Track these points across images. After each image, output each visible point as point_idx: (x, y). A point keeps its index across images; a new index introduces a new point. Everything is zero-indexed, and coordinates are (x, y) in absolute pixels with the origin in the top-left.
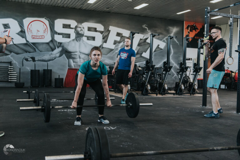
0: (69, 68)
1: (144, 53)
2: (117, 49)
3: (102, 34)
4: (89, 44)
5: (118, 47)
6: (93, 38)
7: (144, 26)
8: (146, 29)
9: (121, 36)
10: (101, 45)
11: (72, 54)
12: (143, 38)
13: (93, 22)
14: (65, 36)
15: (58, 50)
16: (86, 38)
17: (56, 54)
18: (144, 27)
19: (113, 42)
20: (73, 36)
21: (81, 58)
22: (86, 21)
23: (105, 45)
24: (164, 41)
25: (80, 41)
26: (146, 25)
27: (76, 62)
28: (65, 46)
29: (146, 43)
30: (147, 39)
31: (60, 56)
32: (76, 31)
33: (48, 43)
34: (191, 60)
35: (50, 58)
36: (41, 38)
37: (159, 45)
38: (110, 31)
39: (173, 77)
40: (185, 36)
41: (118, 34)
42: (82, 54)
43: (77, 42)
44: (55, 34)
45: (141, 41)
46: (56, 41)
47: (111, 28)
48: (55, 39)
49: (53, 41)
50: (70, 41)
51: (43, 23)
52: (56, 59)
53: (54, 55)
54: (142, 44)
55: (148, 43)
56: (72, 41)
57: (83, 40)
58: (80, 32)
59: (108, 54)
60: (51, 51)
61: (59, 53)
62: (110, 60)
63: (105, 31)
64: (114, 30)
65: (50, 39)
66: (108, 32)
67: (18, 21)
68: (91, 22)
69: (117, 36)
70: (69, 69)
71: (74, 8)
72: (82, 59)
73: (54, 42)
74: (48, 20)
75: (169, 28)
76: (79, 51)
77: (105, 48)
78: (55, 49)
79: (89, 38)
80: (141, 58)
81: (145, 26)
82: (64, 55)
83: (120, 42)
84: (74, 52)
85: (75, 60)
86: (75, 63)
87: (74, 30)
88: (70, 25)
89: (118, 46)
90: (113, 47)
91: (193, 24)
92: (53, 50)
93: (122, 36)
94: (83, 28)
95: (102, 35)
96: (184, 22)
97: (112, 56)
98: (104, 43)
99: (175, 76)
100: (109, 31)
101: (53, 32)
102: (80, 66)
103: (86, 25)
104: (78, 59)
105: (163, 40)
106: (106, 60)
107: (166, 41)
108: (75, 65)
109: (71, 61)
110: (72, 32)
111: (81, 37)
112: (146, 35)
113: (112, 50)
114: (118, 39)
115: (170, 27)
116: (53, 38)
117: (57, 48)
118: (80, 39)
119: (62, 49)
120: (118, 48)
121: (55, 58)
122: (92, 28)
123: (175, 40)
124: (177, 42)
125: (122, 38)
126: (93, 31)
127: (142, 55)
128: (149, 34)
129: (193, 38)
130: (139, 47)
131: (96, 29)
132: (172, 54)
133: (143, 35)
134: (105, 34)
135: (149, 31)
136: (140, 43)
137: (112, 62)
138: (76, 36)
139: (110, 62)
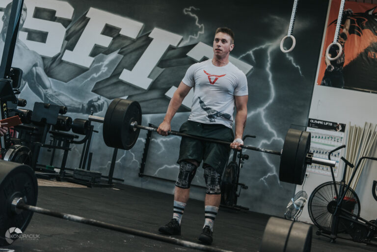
1: (173, 88)
2: (97, 69)
3: (66, 27)
4: (31, 49)
6: (42, 37)
8: (194, 20)
9: (115, 35)
10: (59, 54)
12: (179, 43)
16: (27, 33)
18: (186, 13)
19: (90, 49)
23: (68, 57)
24: (247, 59)
26: (195, 7)
29: (186, 59)
30: (190, 47)
32: (5, 18)
34: (343, 130)
38: (89, 19)
39: (262, 179)
41: (109, 30)
45: (171, 52)
47: (93, 13)
54: (174, 60)
55: (193, 61)
57: (18, 39)
59: (72, 80)
62: (71, 97)
63: (75, 19)
64: (98, 18)
66: (83, 23)
69: (104, 33)
77: (68, 63)
79: (34, 35)
80: (160, 102)
81: (190, 10)
83: (108, 51)
89: (101, 60)
90: (86, 61)
91: (364, 11)
93: (119, 35)
94: (25, 10)
95: (65, 30)
97: (79, 85)
98: (67, 51)
99: (269, 174)
100: (85, 21)
103: (32, 3)
105: (244, 55)
106: (63, 95)
107: (253, 58)
112: (190, 36)
113: (82, 70)
114: (106, 41)
115: (277, 17)
120: (102, 65)
122: (45, 10)
123: (288, 58)
124: (294, 64)
125: (117, 41)
126: (47, 18)
127: (166, 94)
128: (200, 34)
129: (361, 54)
130: (162, 68)
131: (54, 12)
132: (271, 101)
133: (179, 37)
134: (74, 28)
135: (200, 26)
136: (165, 58)
137: (76, 102)
138: (3, 27)
139: (72, 100)
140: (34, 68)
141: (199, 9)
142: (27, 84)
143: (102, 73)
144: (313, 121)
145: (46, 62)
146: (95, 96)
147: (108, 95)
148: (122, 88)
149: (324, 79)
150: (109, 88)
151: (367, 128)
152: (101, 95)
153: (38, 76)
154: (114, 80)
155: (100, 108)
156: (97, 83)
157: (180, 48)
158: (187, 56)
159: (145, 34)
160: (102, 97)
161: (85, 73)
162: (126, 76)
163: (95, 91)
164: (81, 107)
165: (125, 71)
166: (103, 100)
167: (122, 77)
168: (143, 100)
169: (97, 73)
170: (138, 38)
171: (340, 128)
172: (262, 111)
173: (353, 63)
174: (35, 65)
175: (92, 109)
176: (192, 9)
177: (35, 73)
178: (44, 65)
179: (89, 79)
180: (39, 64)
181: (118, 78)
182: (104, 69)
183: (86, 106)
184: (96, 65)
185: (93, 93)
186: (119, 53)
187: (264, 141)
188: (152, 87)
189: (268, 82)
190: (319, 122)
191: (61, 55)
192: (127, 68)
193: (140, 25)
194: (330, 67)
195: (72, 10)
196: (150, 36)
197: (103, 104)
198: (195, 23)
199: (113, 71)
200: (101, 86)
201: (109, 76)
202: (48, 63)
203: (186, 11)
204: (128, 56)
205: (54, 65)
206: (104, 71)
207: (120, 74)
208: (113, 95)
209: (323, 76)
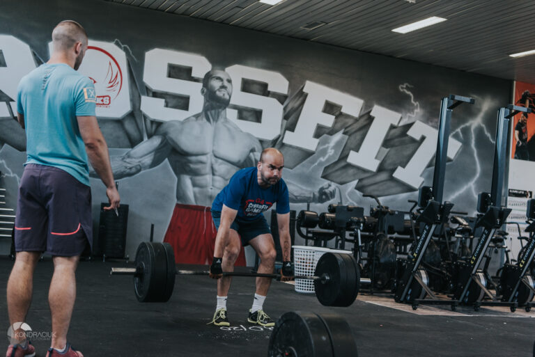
0: (179, 203)
1: (399, 168)
2: (324, 152)
3: (282, 104)
4: (244, 130)
5: (325, 147)
6: (257, 115)
7: (403, 88)
8: (408, 97)
9: (337, 113)
10: (280, 136)
11: (193, 158)
12: (399, 122)
13: (257, 67)
14: (172, 102)
15: (148, 145)
16: (236, 112)
17: (141, 157)
18: (402, 90)
19: (313, 130)
20: (197, 103)
21: (216, 173)
23: (289, 138)
24: (457, 137)
25: (216, 120)
26: (410, 84)
27: (201, 186)
28: (173, 135)
29: (407, 138)
30: (409, 126)
31: (155, 163)
32: (205, 91)
33: (119, 122)
35: (123, 169)
36: (102, 103)
38: (306, 95)
40: (516, 123)
41: (330, 108)
42: (220, 161)
43: (208, 123)
44: (144, 94)
45: (393, 131)
46: (145, 117)
47: (310, 87)
48: (141, 109)
49: (135, 114)
50: (188, 119)
51: (109, 58)
52: (142, 172)
53: (137, 160)
54: (396, 140)
55: (413, 140)
56: (194, 118)
57: (226, 118)
58: (218, 93)
59: (298, 166)
60: (127, 147)
61: (153, 153)
62: (300, 185)
63: (292, 94)
64: (317, 93)
65: (127, 108)
66: (301, 99)
67: (32, 47)
68: (252, 66)
69: (325, 111)
70: (177, 205)
71: (206, 19)
72: (220, 176)
73: (138, 121)
74: (125, 50)
76: (213, 151)
77: (290, 146)
78: (142, 140)
79: (245, 114)
81: (405, 86)
82: (167, 159)
83: (332, 132)
84: (197, 155)
85: (198, 179)
86: (197, 189)
87: (200, 85)
88: (189, 70)
89: (326, 142)
90: (311, 144)
92: (133, 143)
93: (341, 114)
94: (229, 81)
95: (282, 107)
96: (515, 82)
97: (307, 171)
98: (287, 132)
100: (303, 96)
101: (136, 86)
102: (211, 197)
103: (237, 73)
104: (209, 177)
105: (454, 133)
106: (291, 184)
107: (461, 135)
108: (198, 195)
109: (187, 180)
110: (194, 92)
111: (220, 107)
112: (408, 114)
113: (308, 154)
114: (328, 121)
116: (137, 105)
117: (146, 139)
118: (218, 116)
119: (161, 143)
120: (328, 148)
121: (139, 171)
122: (254, 82)
123: (486, 136)
124: (491, 140)
125: (340, 119)
126: (258, 91)
127: (394, 175)
128: (417, 113)
130: (387, 148)
131: (265, 85)
132: (478, 175)
133: (398, 115)
134: (293, 104)
135: (415, 104)
136: (389, 138)
137: (306, 191)
138: (205, 103)
139: (302, 189)
140: (251, 154)
141: (412, 86)
143: (330, 157)
144: (511, 191)
146: (325, 183)
147: (339, 180)
148: (351, 171)
150: (339, 173)
152: (332, 181)
154: (343, 164)
155: (332, 195)
156: (326, 168)
157: (401, 127)
158: (407, 135)
159: (366, 112)
160: (333, 184)
161: (311, 157)
162: (353, 158)
163: (325, 177)
164: (312, 196)
165: (352, 153)
166: (334, 186)
167: (349, 160)
168: (373, 182)
169: (324, 156)
170: (361, 117)
171: (529, 195)
172: (472, 185)
173: (533, 138)
174: (253, 150)
175: (324, 197)
176: (407, 86)
177: (254, 160)
179: (316, 164)
180: (256, 149)
181: (346, 161)
182: (331, 152)
183: (317, 194)
184: (321, 148)
185: (323, 180)
186: (344, 133)
188: (381, 169)
189: (474, 159)
190: (515, 192)
191: (282, 136)
192: (353, 150)
193: (360, 102)
194: (519, 143)
195: (286, 83)
196: (372, 114)
197: (334, 191)
198: (410, 100)
199: (340, 153)
200: (329, 171)
201: (336, 160)
203: (402, 88)
204: (352, 138)
206: (331, 154)
207: (347, 156)
208: (344, 180)
209: (515, 150)
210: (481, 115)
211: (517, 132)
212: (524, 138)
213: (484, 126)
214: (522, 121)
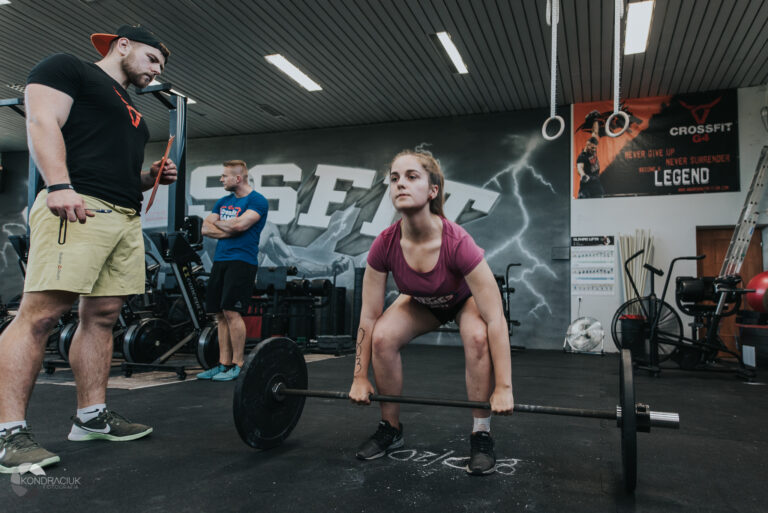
2: (336, 228)
3: (296, 190)
5: (337, 222)
6: (274, 204)
9: (350, 188)
10: (294, 219)
13: (275, 163)
19: (325, 208)
22: (260, 161)
23: (305, 220)
24: (492, 187)
26: (427, 142)
37: (471, 202)
38: (318, 178)
39: (531, 312)
40: (578, 154)
41: (341, 185)
47: (321, 170)
59: (312, 244)
62: (315, 262)
63: (304, 180)
64: (328, 174)
66: (314, 182)
68: (270, 163)
69: (336, 188)
75: (513, 140)
77: (305, 227)
81: (421, 146)
83: (344, 207)
89: (338, 217)
90: (324, 222)
93: (352, 188)
95: (296, 193)
96: (572, 106)
97: (321, 248)
98: (302, 215)
99: (538, 305)
100: (315, 179)
103: (257, 172)
105: (488, 183)
107: (498, 184)
113: (321, 231)
114: (340, 197)
115: (517, 138)
120: (340, 223)
122: (272, 177)
123: (535, 178)
124: (544, 182)
125: (351, 194)
126: (275, 184)
129: (617, 157)
131: (281, 177)
132: (526, 226)
134: (305, 189)
137: (320, 266)
139: (316, 264)
140: (271, 239)
142: (266, 257)
143: (342, 230)
144: (575, 240)
145: (282, 230)
146: (338, 256)
147: (351, 252)
148: (364, 242)
149: (580, 191)
150: (352, 245)
151: (640, 235)
152: (345, 253)
153: (277, 246)
154: (356, 236)
155: (346, 267)
156: (339, 242)
159: (379, 181)
160: (346, 256)
161: (324, 234)
162: (367, 229)
163: (337, 250)
164: (325, 269)
165: (365, 224)
166: (347, 258)
167: (363, 231)
169: (336, 231)
170: (373, 187)
171: (609, 241)
172: (518, 239)
173: (610, 168)
174: (272, 235)
175: (337, 270)
176: (424, 145)
178: (281, 233)
179: (329, 239)
181: (359, 233)
182: (343, 226)
183: (331, 268)
184: (334, 223)
185: (336, 253)
186: (357, 206)
187: (526, 271)
189: (519, 208)
190: (583, 239)
191: (296, 219)
192: (367, 221)
193: (373, 173)
194: (584, 178)
195: (299, 170)
196: (384, 183)
197: (348, 263)
199: (352, 226)
200: (343, 244)
201: (350, 232)
202: (285, 231)
204: (365, 209)
205: (291, 231)
206: (343, 228)
207: (360, 228)
208: (358, 251)
209: (579, 188)
210: (527, 155)
211: (580, 166)
212: (594, 170)
213: (531, 167)
214: (588, 150)
